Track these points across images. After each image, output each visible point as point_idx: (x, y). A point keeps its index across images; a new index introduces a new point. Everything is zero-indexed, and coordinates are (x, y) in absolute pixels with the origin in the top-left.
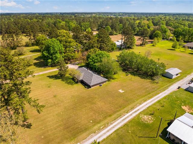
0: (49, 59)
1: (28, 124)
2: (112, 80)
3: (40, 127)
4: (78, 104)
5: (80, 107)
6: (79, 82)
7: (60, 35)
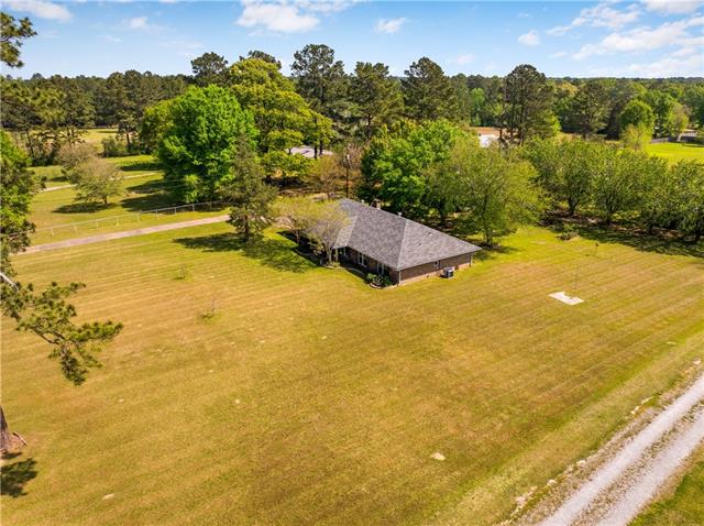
0: (189, 172)
1: (11, 462)
2: (495, 254)
3: (90, 488)
4: (337, 356)
5: (350, 374)
6: (333, 259)
7: (242, 77)
